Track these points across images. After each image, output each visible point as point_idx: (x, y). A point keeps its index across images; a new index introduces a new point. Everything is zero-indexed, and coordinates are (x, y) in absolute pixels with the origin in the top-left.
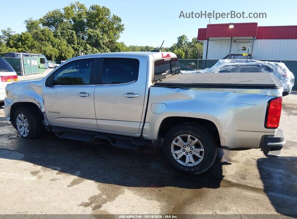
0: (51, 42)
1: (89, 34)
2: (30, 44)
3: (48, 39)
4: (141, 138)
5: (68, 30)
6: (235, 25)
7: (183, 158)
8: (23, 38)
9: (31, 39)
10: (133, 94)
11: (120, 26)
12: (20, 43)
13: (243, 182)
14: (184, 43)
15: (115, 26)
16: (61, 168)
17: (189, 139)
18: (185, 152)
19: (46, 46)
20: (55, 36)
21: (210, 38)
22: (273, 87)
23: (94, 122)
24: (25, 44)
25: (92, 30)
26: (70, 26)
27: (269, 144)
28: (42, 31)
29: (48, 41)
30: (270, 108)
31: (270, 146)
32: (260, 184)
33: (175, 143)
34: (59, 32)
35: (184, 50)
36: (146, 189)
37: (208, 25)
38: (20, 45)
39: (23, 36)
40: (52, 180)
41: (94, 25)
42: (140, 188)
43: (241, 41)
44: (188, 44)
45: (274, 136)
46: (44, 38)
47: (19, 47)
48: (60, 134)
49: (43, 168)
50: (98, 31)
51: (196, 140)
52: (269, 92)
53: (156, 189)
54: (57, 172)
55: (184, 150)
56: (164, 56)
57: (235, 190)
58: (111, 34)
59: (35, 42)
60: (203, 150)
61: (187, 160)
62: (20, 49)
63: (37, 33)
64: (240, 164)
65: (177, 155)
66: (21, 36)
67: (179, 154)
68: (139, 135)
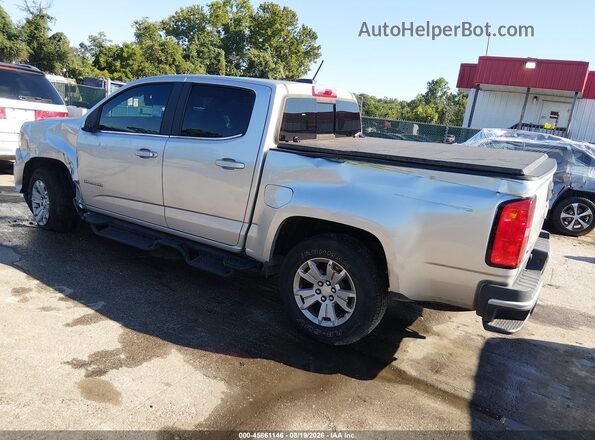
0: (177, 66)
1: (250, 59)
2: (135, 67)
3: (170, 60)
4: (242, 256)
5: (211, 48)
6: (539, 62)
7: (315, 308)
8: (125, 55)
9: (139, 57)
10: (234, 161)
11: (314, 49)
12: (118, 64)
13: (432, 378)
14: (439, 94)
15: (303, 48)
16: (72, 291)
17: (329, 269)
18: (320, 296)
19: (166, 73)
20: (186, 57)
21: (482, 86)
22: (516, 175)
23: (159, 211)
24: (128, 65)
25: (256, 52)
26: (217, 41)
27: (492, 301)
28: (162, 45)
29: (170, 65)
30: (501, 222)
31: (494, 307)
32: (466, 388)
33: (301, 274)
34: (194, 48)
35: (437, 108)
36: (215, 356)
37: (481, 58)
38: (118, 68)
39: (126, 50)
40: (44, 309)
41: (263, 43)
42: (203, 352)
43: (549, 98)
44: (449, 99)
45: (506, 285)
46: (163, 58)
47: (116, 71)
48: (100, 227)
49: (41, 285)
50: (268, 55)
51: (344, 272)
52: (504, 186)
53: (235, 361)
54: (62, 295)
55: (319, 292)
56: (316, 92)
57: (404, 391)
58: (293, 62)
59: (147, 65)
60: (354, 295)
61: (322, 314)
62: (116, 75)
63: (152, 46)
64: (445, 342)
65: (304, 299)
66: (122, 50)
67: (307, 297)
68: (238, 248)
